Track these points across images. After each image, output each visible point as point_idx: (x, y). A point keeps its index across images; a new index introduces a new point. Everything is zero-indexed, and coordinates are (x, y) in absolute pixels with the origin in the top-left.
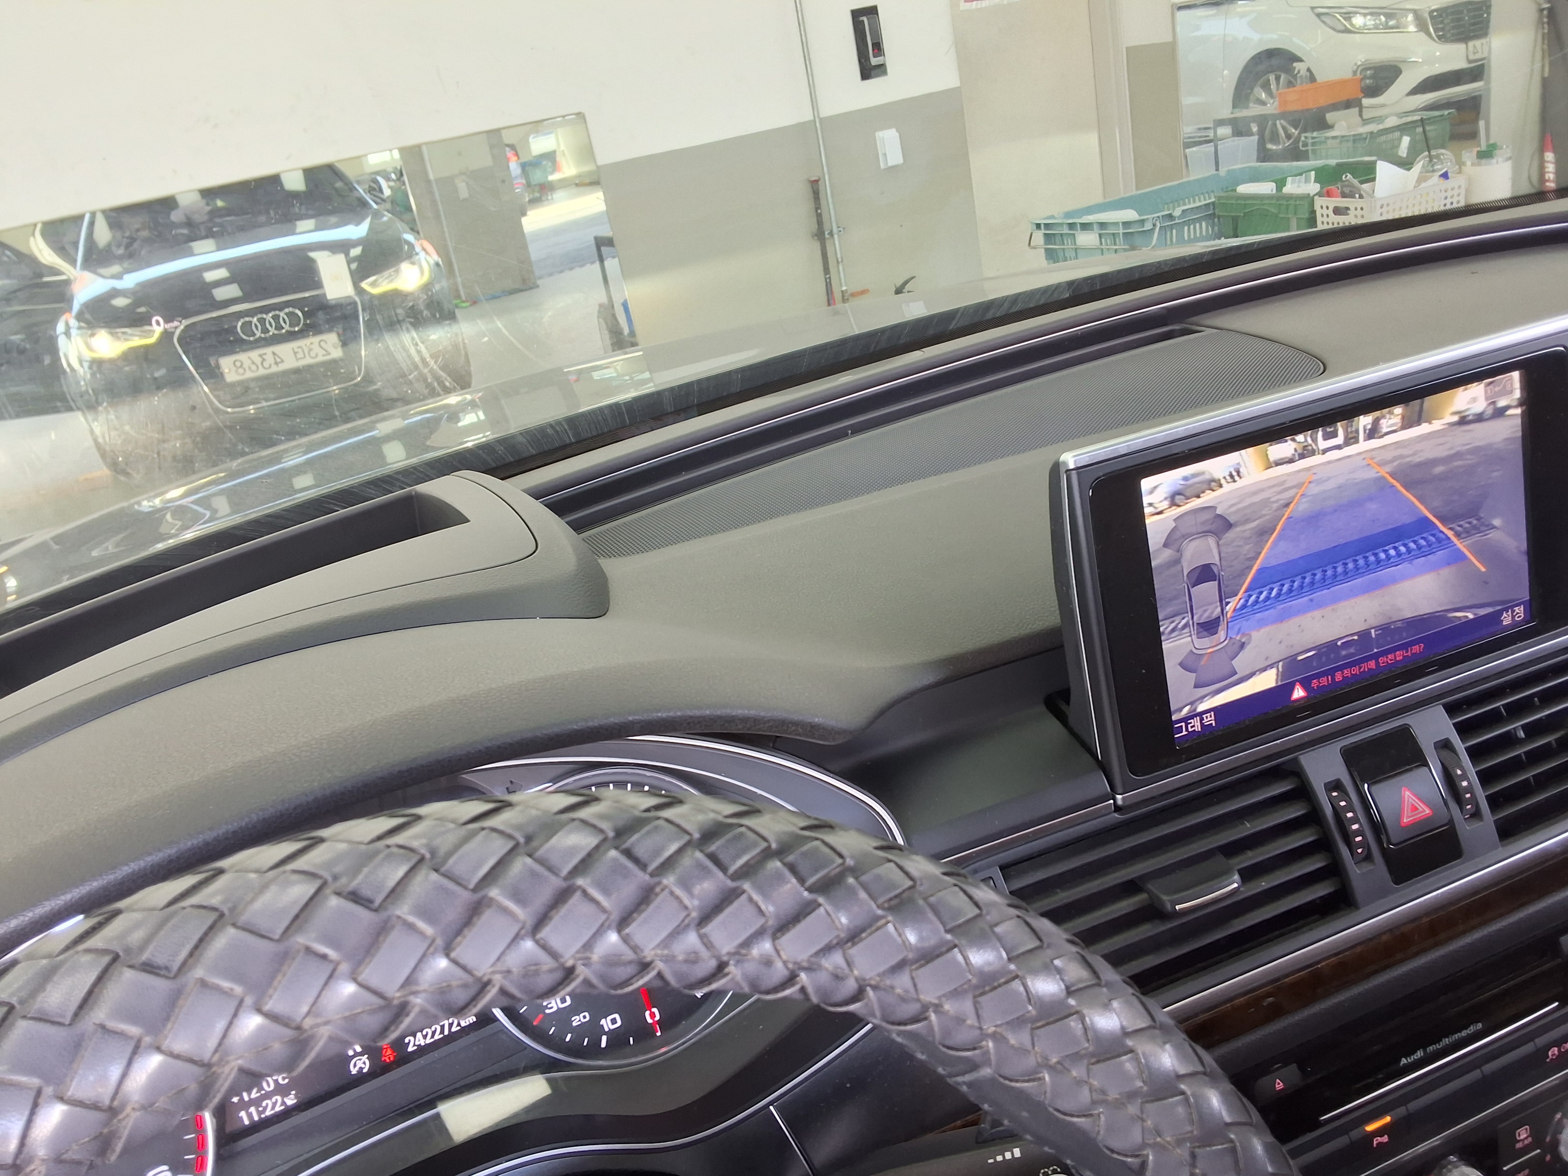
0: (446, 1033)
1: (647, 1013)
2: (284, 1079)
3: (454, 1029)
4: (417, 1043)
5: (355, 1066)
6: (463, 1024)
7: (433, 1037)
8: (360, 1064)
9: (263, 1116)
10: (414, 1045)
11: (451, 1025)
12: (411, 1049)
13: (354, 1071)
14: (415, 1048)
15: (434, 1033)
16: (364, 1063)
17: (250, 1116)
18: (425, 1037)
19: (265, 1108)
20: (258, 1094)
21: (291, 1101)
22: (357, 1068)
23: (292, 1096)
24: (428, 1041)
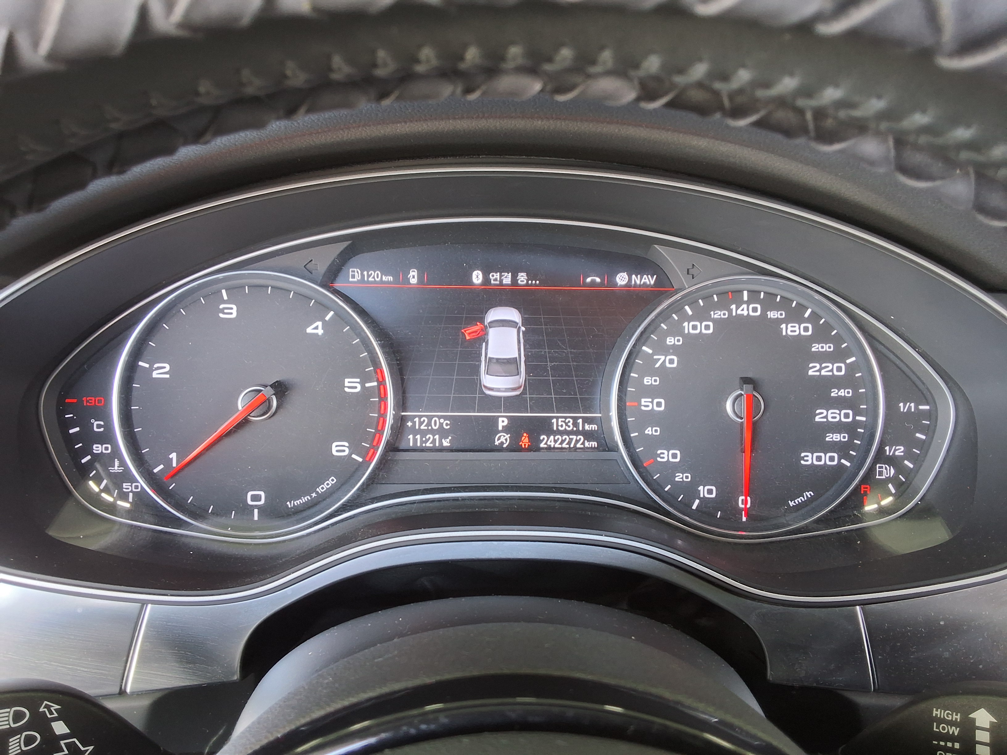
0: (572, 446)
1: (742, 498)
2: (447, 425)
3: (579, 445)
4: (549, 443)
5: (499, 439)
6: (587, 444)
7: (561, 443)
8: (503, 439)
9: (424, 445)
10: (546, 444)
11: (577, 441)
12: (542, 445)
13: (497, 443)
14: (546, 446)
15: (563, 441)
16: (506, 440)
17: (415, 441)
18: (555, 441)
19: (427, 441)
20: (426, 428)
21: (446, 443)
22: (499, 441)
23: (448, 440)
24: (557, 445)
